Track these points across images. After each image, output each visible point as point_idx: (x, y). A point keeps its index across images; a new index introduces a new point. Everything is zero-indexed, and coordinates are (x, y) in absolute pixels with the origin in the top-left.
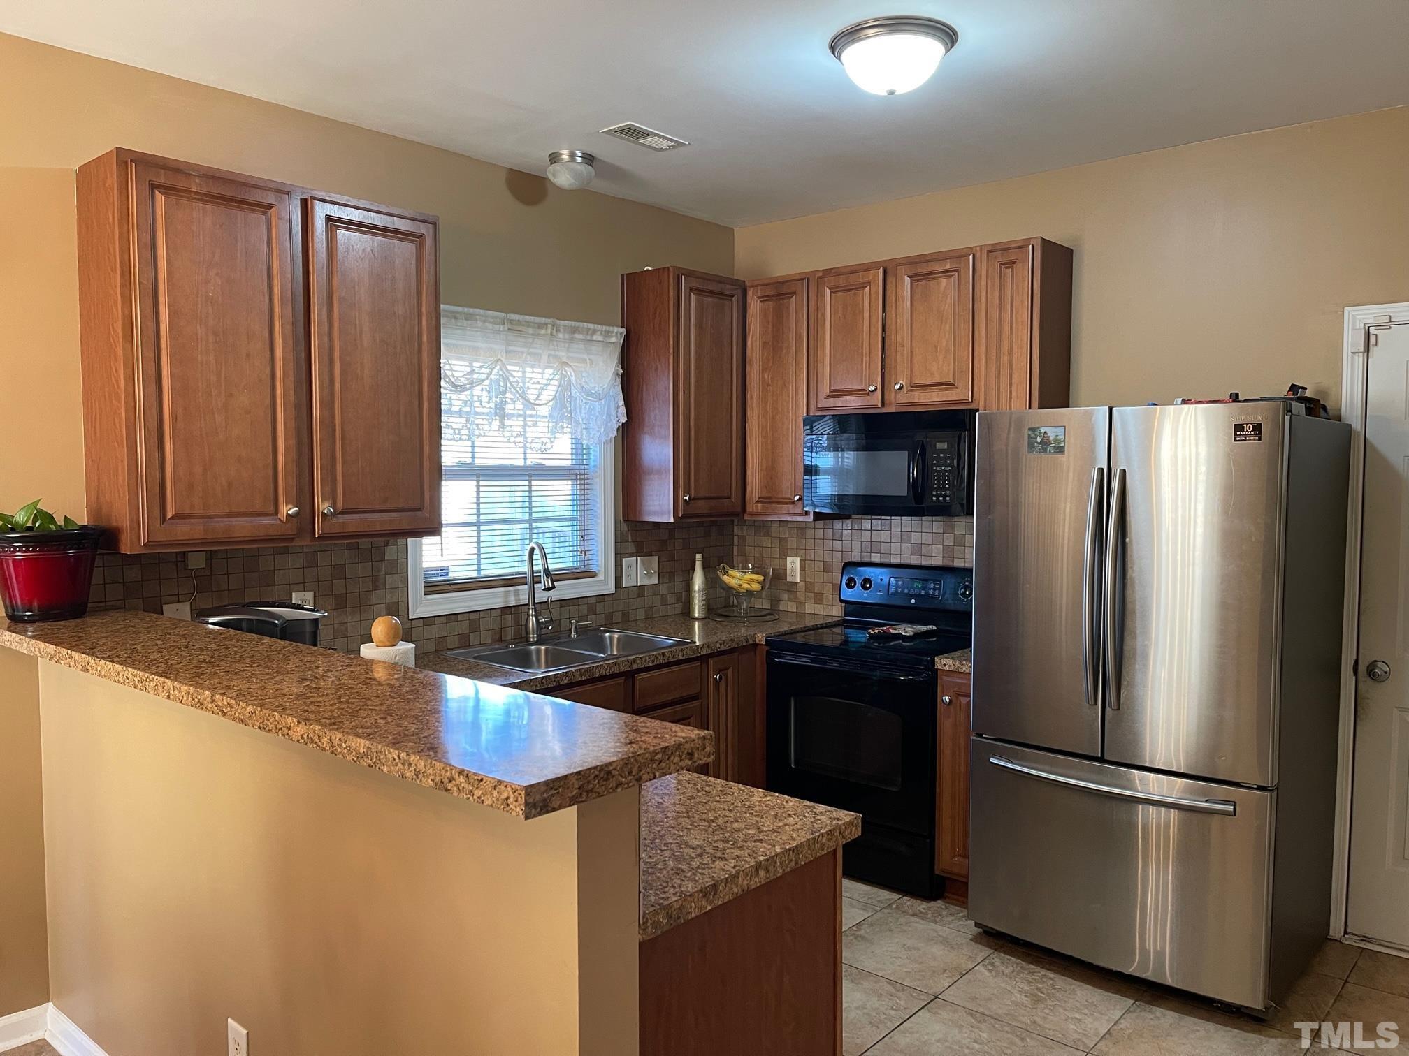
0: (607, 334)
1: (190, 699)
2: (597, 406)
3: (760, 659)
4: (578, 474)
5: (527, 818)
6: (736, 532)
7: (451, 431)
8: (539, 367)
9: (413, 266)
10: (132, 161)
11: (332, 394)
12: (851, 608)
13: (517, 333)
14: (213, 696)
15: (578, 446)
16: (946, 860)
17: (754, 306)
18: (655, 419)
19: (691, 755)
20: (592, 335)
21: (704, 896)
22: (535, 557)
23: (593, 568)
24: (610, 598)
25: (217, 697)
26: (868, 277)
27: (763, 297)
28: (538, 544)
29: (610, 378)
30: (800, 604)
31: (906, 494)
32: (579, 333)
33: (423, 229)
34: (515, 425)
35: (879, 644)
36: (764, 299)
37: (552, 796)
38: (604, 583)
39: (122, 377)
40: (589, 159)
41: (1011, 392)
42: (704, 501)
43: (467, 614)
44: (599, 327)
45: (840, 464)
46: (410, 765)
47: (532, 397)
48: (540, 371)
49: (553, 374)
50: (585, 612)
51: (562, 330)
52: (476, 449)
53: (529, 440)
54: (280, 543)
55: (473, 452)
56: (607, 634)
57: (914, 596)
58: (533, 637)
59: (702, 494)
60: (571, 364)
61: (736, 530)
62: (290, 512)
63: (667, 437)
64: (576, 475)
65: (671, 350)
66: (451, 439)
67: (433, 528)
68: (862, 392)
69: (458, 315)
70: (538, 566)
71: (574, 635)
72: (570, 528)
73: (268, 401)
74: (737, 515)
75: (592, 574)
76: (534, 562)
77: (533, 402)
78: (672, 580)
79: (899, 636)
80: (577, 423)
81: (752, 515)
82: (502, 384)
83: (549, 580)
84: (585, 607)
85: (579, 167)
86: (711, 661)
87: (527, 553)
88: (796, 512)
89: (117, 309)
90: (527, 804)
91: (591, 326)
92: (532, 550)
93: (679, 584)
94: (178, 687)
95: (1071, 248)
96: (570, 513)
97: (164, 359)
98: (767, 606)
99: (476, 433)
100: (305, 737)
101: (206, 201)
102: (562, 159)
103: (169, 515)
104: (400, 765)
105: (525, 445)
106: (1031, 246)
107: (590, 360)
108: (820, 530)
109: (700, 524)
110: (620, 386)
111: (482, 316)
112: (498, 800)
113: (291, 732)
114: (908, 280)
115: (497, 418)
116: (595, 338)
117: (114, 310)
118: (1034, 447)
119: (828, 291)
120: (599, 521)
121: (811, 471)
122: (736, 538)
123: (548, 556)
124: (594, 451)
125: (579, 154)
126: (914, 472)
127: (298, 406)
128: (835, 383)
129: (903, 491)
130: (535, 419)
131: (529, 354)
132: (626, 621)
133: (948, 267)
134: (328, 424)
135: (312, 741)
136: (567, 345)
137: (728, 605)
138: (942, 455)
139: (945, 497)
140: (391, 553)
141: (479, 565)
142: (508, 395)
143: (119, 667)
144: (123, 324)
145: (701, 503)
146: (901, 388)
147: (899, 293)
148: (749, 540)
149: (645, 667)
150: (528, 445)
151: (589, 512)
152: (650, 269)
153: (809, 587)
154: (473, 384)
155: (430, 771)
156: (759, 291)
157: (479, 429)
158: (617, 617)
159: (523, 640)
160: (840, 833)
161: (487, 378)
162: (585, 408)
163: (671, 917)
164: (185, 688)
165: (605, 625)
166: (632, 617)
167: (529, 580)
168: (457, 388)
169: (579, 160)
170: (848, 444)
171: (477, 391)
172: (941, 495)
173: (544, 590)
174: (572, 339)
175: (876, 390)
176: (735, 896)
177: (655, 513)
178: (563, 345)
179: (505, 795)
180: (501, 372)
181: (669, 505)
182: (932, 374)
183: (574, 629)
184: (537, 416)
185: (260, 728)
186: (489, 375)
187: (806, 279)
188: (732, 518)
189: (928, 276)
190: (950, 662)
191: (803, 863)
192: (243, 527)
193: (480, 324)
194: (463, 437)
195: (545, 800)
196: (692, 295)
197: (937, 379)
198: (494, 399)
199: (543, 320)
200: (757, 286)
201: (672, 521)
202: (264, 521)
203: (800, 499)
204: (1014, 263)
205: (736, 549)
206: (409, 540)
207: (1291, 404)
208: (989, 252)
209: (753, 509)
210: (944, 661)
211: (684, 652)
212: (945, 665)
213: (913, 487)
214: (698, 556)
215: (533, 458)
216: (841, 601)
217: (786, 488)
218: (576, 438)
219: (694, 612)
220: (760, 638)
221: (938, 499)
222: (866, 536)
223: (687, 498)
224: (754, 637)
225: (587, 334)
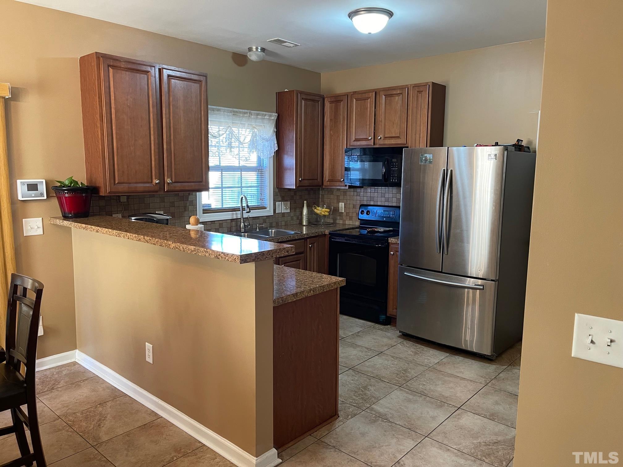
0: (270, 116)
1: (136, 238)
2: (266, 144)
3: (327, 239)
4: (259, 169)
5: (241, 264)
6: (320, 193)
7: (212, 153)
8: (245, 129)
9: (199, 92)
10: (101, 57)
11: (170, 140)
12: (363, 222)
13: (236, 116)
14: (144, 237)
15: (259, 158)
16: (391, 311)
17: (327, 105)
18: (288, 149)
19: (288, 251)
20: (265, 116)
21: (293, 296)
22: (243, 201)
23: (265, 206)
24: (271, 217)
25: (145, 237)
26: (370, 95)
27: (330, 102)
28: (244, 196)
29: (271, 133)
30: (344, 221)
31: (381, 179)
32: (260, 115)
33: (202, 78)
34: (236, 151)
35: (371, 234)
36: (331, 102)
37: (248, 258)
38: (269, 211)
39: (100, 134)
40: (263, 50)
41: (420, 140)
42: (307, 181)
43: (218, 221)
44: (267, 113)
45: (363, 166)
46: (207, 252)
47: (242, 140)
48: (245, 130)
49: (250, 131)
50: (262, 222)
51: (253, 114)
52: (221, 160)
53: (241, 157)
54: (152, 193)
55: (220, 161)
56: (270, 230)
57: (385, 217)
58: (243, 230)
59: (307, 178)
60: (256, 127)
61: (321, 192)
62: (157, 182)
63: (293, 156)
64: (259, 170)
65: (295, 123)
66: (212, 156)
67: (206, 188)
68: (367, 139)
69: (214, 109)
70: (244, 205)
71: (258, 230)
72: (256, 190)
73: (149, 142)
74: (320, 186)
75: (264, 208)
76: (243, 203)
77: (242, 142)
78: (295, 211)
79: (378, 232)
80: (259, 150)
81: (326, 186)
82: (230, 135)
83: (248, 209)
84: (262, 220)
85: (259, 53)
86: (308, 240)
87: (240, 199)
88: (342, 185)
89: (97, 110)
90: (241, 260)
91: (264, 113)
92: (242, 198)
93: (298, 213)
94: (132, 235)
95: (445, 85)
96: (256, 185)
97: (114, 127)
98: (332, 221)
99: (221, 153)
100: (175, 247)
101: (126, 71)
102: (253, 50)
103: (116, 182)
104: (204, 253)
105: (239, 158)
106: (428, 85)
107: (264, 126)
108: (352, 192)
109: (306, 189)
110: (275, 136)
111: (223, 110)
112: (233, 259)
113: (170, 246)
114: (384, 97)
115: (229, 148)
116: (266, 117)
117: (96, 110)
118: (422, 161)
119: (355, 100)
120: (267, 188)
121: (347, 169)
122: (320, 195)
123: (248, 201)
124: (265, 161)
125: (259, 48)
126: (384, 170)
127: (159, 144)
128: (357, 136)
129: (380, 177)
130: (243, 149)
131: (241, 124)
132: (277, 226)
133: (398, 92)
134: (169, 150)
135: (177, 248)
136: (255, 120)
137: (317, 221)
138: (394, 164)
139: (395, 180)
140: (191, 198)
141: (222, 203)
142: (233, 139)
143: (110, 230)
144: (100, 115)
145: (306, 181)
146: (381, 138)
147: (381, 101)
148: (325, 196)
149: (283, 241)
150: (240, 158)
151: (264, 184)
152: (287, 90)
153: (347, 214)
154: (220, 135)
155: (213, 253)
156: (329, 99)
157: (222, 152)
158: (274, 224)
159: (239, 231)
160: (338, 283)
161: (225, 133)
162: (262, 145)
163: (283, 301)
164: (134, 235)
165: (270, 227)
166: (280, 225)
167: (241, 209)
168: (215, 137)
169: (259, 50)
170: (366, 159)
171: (221, 138)
172: (394, 179)
173: (247, 212)
174: (257, 118)
175: (371, 139)
176: (303, 297)
177: (288, 185)
178: (253, 120)
179: (235, 258)
180: (230, 131)
181: (294, 182)
182: (392, 133)
183: (258, 228)
184: (244, 147)
185: (160, 245)
186: (226, 132)
187: (347, 95)
188: (319, 187)
189: (391, 95)
190: (394, 240)
191: (325, 291)
192: (141, 187)
193: (222, 113)
194: (216, 155)
195: (245, 259)
196: (303, 101)
197: (394, 135)
198: (228, 141)
199: (246, 111)
200: (328, 97)
201: (295, 188)
202: (148, 185)
203: (343, 180)
204: (422, 91)
205: (320, 199)
206: (197, 193)
207: (508, 147)
208: (413, 87)
209: (326, 184)
210: (392, 239)
211: (298, 236)
212: (392, 241)
213: (384, 176)
214: (305, 202)
215: (242, 163)
216: (359, 219)
217: (339, 176)
218: (258, 156)
219: (303, 223)
220: (327, 232)
221: (393, 180)
222: (369, 194)
223: (300, 179)
224: (325, 232)
225: (263, 116)
